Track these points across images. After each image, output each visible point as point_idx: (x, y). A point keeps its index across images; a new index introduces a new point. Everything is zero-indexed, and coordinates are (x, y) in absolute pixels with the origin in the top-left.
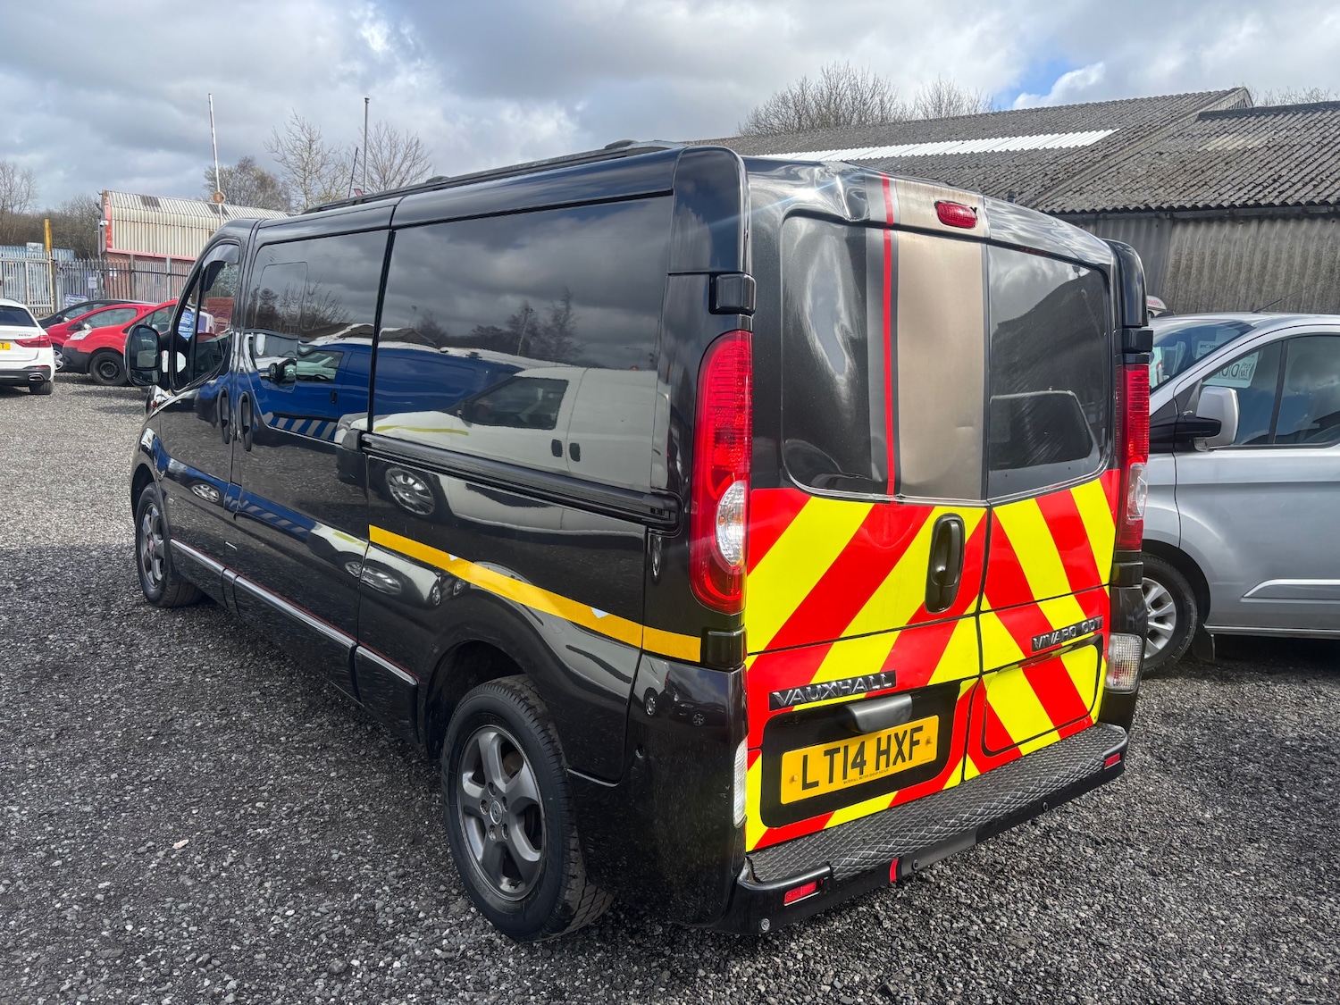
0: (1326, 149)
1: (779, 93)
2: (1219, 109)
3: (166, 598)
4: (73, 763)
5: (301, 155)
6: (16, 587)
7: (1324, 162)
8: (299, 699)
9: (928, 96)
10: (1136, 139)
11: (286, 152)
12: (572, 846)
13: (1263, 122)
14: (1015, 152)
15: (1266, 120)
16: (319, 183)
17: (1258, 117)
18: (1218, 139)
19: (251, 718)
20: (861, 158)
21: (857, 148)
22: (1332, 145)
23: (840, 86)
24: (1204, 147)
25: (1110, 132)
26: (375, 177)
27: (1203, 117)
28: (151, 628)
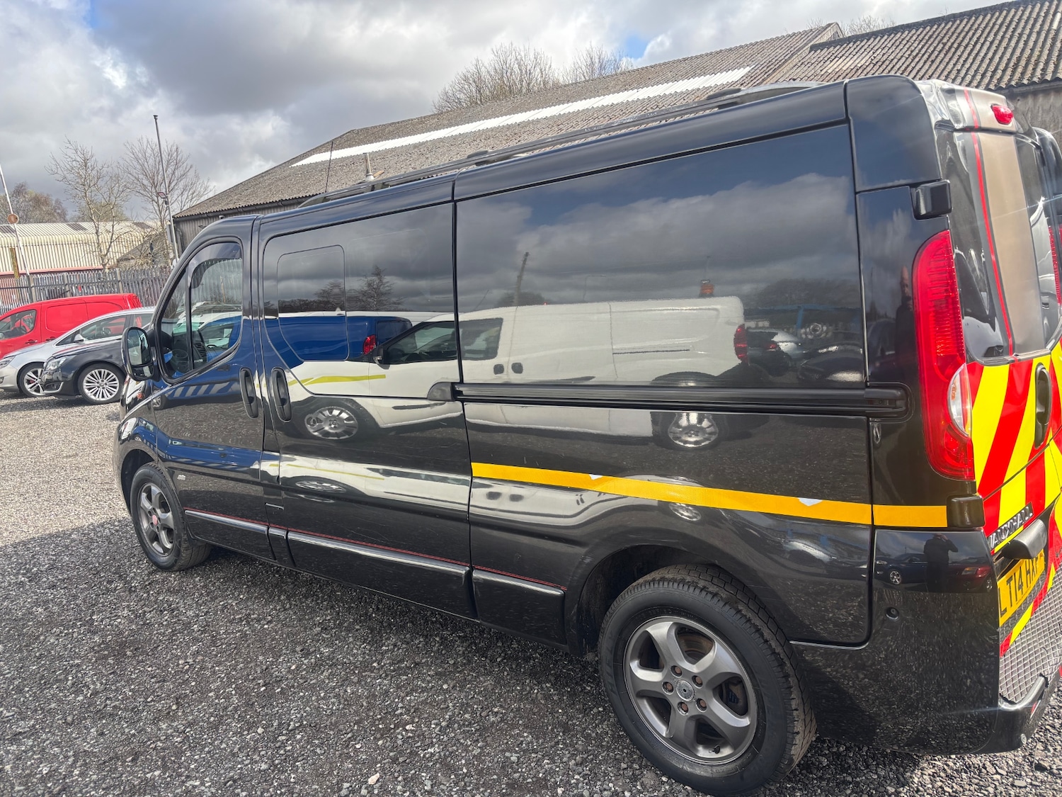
0: (917, 59)
1: (460, 73)
2: (822, 41)
3: (181, 562)
4: (215, 727)
5: (79, 173)
6: (27, 580)
7: (921, 69)
8: (358, 627)
9: (582, 59)
10: (771, 71)
11: (65, 172)
12: (794, 707)
13: (860, 46)
14: (682, 93)
15: (862, 44)
16: (99, 194)
17: (855, 43)
18: (832, 63)
19: (333, 652)
20: (562, 113)
21: (555, 106)
22: (920, 55)
23: (509, 62)
24: (824, 71)
25: (748, 69)
26: (146, 182)
27: (814, 48)
28: (178, 591)
